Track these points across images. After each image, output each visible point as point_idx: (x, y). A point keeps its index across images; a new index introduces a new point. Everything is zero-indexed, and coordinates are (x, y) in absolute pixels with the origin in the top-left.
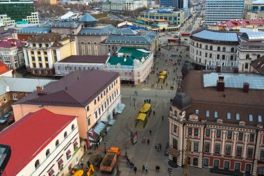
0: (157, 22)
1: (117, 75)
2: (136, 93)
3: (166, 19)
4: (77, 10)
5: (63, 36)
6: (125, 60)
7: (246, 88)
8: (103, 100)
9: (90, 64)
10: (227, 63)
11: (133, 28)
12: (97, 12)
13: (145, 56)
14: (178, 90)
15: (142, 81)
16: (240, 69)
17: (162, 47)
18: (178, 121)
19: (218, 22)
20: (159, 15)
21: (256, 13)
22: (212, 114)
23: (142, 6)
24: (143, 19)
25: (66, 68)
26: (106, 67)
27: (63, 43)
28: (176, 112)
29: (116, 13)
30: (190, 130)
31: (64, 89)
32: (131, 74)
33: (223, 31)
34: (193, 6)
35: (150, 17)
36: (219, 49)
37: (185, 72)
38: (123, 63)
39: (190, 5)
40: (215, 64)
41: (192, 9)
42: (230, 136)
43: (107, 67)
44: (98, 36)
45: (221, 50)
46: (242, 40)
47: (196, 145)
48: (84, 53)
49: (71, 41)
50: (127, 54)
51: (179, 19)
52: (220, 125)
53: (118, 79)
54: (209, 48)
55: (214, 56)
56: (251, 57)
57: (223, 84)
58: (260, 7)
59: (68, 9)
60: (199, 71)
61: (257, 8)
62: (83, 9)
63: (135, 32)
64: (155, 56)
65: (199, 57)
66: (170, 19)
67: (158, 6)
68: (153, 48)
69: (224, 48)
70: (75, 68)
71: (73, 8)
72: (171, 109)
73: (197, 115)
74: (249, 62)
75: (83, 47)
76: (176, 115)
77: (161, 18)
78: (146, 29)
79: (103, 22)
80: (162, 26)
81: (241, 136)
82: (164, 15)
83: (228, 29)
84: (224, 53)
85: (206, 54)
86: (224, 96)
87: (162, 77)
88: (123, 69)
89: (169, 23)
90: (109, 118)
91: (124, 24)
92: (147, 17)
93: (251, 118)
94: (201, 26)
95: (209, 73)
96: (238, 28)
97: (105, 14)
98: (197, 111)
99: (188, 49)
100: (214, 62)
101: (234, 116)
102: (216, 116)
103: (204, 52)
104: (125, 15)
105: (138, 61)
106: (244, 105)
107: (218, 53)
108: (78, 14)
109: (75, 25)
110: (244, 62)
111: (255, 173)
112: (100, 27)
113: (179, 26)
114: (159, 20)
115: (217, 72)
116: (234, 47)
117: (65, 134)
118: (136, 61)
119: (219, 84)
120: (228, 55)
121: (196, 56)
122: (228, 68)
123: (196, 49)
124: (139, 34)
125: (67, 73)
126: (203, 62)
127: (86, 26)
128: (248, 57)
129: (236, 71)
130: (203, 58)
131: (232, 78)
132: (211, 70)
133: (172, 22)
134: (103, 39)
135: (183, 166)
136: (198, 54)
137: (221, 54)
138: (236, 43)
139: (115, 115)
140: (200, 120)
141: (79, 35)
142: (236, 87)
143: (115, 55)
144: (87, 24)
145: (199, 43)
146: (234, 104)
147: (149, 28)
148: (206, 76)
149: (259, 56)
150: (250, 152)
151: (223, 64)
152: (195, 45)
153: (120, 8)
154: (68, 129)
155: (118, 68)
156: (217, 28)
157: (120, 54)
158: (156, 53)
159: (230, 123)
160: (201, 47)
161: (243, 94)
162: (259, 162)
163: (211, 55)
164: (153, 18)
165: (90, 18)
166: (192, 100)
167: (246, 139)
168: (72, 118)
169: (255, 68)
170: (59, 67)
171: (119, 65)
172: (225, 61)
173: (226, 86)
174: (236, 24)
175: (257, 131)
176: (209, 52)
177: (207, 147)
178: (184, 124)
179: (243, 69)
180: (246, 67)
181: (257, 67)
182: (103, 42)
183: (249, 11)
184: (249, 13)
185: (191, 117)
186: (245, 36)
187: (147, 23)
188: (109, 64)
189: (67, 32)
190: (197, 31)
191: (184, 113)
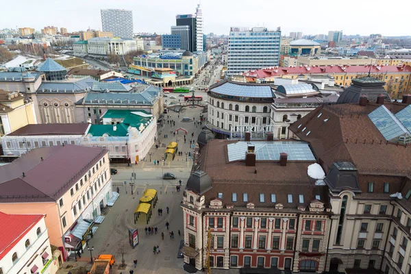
0: (160, 72)
1: (103, 151)
2: (134, 175)
3: (172, 67)
4: (32, 53)
5: (12, 96)
6: (115, 128)
7: (283, 160)
8: (83, 189)
9: (61, 136)
10: (258, 127)
11: (125, 81)
12: (65, 57)
13: (144, 122)
14: (194, 168)
15: (141, 157)
16: (275, 136)
17: (168, 108)
18: (195, 210)
19: (246, 71)
20: (163, 62)
21: (296, 58)
22: (240, 197)
23: (135, 48)
24: (138, 67)
25: (21, 144)
26: (85, 140)
27: (12, 105)
28: (191, 198)
29: (97, 58)
30: (212, 220)
31: (20, 176)
32: (126, 148)
33: (252, 83)
34: (211, 48)
35: (150, 65)
36: (247, 109)
37: (202, 143)
38: (112, 133)
39: (205, 48)
40: (242, 130)
41: (209, 52)
42: (264, 223)
43: (87, 139)
44: (70, 93)
45: (251, 110)
46: (277, 96)
47: (221, 239)
48: (49, 121)
49: (25, 102)
50: (117, 120)
51: (191, 68)
52: (251, 211)
53: (106, 157)
54: (234, 108)
55: (242, 119)
56: (289, 118)
57: (254, 156)
58: (300, 49)
59: (17, 51)
60: (222, 141)
61: (297, 50)
62: (43, 52)
63: (128, 87)
64: (158, 121)
65: (221, 121)
66: (179, 67)
67: (160, 48)
68: (155, 110)
69: (254, 108)
70: (36, 143)
71: (25, 50)
72: (185, 195)
73: (221, 200)
74: (286, 125)
75: (47, 111)
76: (192, 203)
77: (166, 66)
78: (144, 82)
79: (76, 72)
80: (168, 77)
81: (278, 223)
82: (169, 61)
83: (258, 81)
84: (254, 115)
85: (231, 116)
86: (256, 172)
87: (171, 151)
88: (113, 142)
89: (177, 73)
90: (94, 213)
91: (110, 74)
92: (144, 64)
93: (290, 199)
94: (222, 78)
95: (235, 142)
96: (272, 79)
97: (79, 60)
98: (220, 194)
99: (205, 109)
100: (241, 127)
101: (268, 198)
102: (245, 199)
103: (227, 113)
104: (110, 61)
105: (134, 129)
106: (281, 182)
107: (247, 114)
108: (34, 60)
109: (31, 77)
110: (280, 126)
111: (296, 269)
112: (72, 79)
113: (192, 77)
114: (163, 69)
115: (245, 140)
116: (268, 105)
117: (28, 243)
118: (132, 130)
119: (248, 156)
120: (259, 117)
121: (216, 119)
122: (260, 134)
123: (216, 110)
124: (134, 90)
125: (23, 151)
126: (226, 127)
127: (49, 78)
128: (285, 118)
129: (270, 138)
130: (227, 122)
131: (265, 148)
132: (237, 138)
133: (181, 71)
134: (78, 98)
135: (203, 269)
136: (219, 117)
137: (250, 115)
138: (270, 100)
139: (103, 209)
140: (225, 207)
141: (39, 92)
142: (271, 159)
143: (98, 122)
144: (50, 76)
145: (221, 101)
146: (269, 181)
147: (148, 80)
148: (231, 147)
149: (299, 116)
150: (290, 243)
151: (253, 129)
152: (215, 104)
153: (103, 51)
154: (31, 235)
155: (105, 140)
156: (245, 80)
157: (107, 121)
158: (161, 116)
159: (264, 207)
160: (223, 107)
161: (280, 168)
162: (301, 254)
163: (237, 117)
164: (154, 66)
165: (55, 67)
166: (213, 180)
167: (285, 226)
168: (37, 218)
169: (294, 133)
170: (9, 144)
171: (105, 136)
172: (255, 125)
173: (257, 158)
174: (269, 74)
175: (298, 215)
176: (234, 113)
177: (234, 241)
178: (204, 214)
179: (279, 134)
180: (284, 132)
181: (297, 132)
182: (79, 103)
183: (286, 55)
184: (286, 58)
185: (212, 203)
186: (281, 90)
187: (144, 73)
188: (90, 135)
189: (19, 88)
190: (217, 85)
191: (203, 198)
